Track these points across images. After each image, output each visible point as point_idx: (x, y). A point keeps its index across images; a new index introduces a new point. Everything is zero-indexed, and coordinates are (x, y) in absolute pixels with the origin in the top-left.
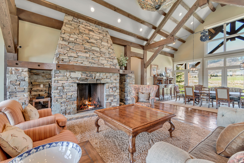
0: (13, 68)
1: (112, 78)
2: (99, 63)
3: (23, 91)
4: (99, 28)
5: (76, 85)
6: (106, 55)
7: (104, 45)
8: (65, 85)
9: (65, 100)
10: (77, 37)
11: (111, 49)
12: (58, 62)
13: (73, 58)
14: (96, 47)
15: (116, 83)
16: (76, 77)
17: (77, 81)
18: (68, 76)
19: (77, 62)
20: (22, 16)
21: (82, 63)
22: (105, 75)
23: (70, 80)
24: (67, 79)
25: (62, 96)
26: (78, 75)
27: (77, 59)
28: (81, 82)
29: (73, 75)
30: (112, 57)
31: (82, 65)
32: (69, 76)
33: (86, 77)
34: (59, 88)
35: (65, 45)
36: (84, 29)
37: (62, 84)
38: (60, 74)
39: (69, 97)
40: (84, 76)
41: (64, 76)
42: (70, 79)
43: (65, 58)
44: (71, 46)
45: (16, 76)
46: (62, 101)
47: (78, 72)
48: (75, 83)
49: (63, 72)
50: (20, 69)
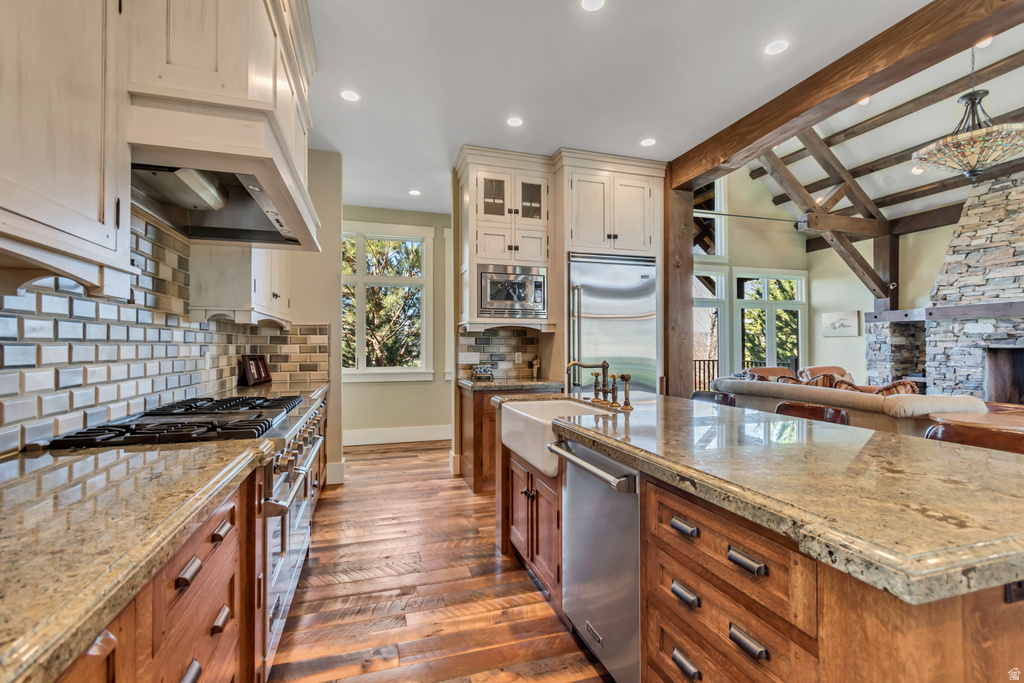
0: (872, 324)
3: (884, 360)
5: (979, 353)
8: (950, 352)
9: (952, 383)
10: (995, 230)
12: (935, 305)
13: (970, 289)
16: (980, 334)
17: (983, 343)
18: (956, 331)
19: (981, 297)
20: (896, 231)
21: (998, 296)
23: (964, 341)
24: (955, 338)
25: (945, 374)
26: (986, 327)
27: (982, 288)
28: (993, 346)
29: (970, 328)
31: (996, 301)
32: (960, 331)
33: (1011, 330)
34: (938, 357)
35: (956, 262)
37: (945, 348)
38: (938, 328)
39: (961, 379)
40: (1005, 328)
41: (946, 332)
42: (962, 338)
43: (952, 292)
44: (972, 259)
45: (874, 336)
46: (945, 386)
47: (985, 321)
48: (976, 346)
49: (945, 325)
50: (880, 324)
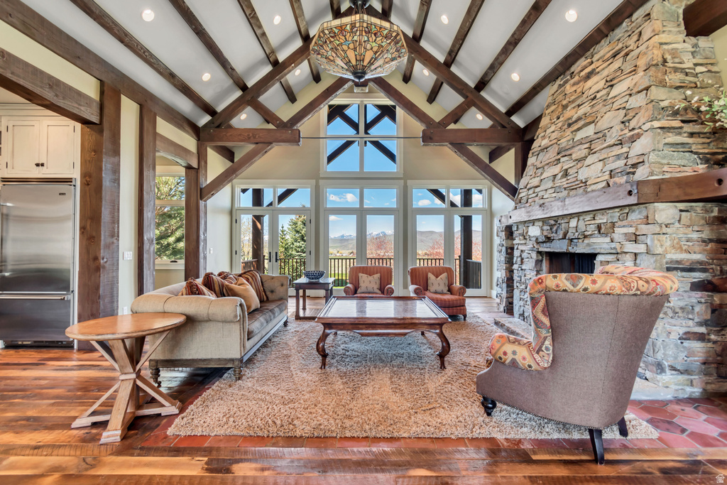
1: (619, 232)
2: (577, 183)
4: (617, 38)
5: (534, 255)
6: (611, 136)
7: (615, 97)
8: (523, 255)
11: (639, 92)
14: (585, 129)
15: (636, 255)
16: (535, 237)
17: (536, 246)
22: (593, 222)
23: (528, 244)
26: (538, 230)
30: (633, 129)
33: (549, 233)
34: (518, 260)
36: (574, 88)
37: (522, 251)
40: (546, 231)
42: (528, 241)
48: (534, 249)
